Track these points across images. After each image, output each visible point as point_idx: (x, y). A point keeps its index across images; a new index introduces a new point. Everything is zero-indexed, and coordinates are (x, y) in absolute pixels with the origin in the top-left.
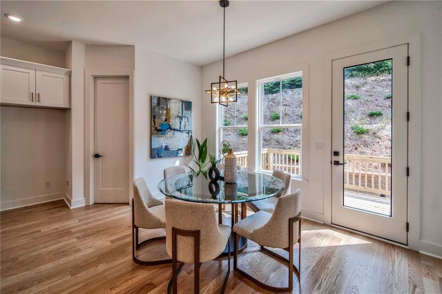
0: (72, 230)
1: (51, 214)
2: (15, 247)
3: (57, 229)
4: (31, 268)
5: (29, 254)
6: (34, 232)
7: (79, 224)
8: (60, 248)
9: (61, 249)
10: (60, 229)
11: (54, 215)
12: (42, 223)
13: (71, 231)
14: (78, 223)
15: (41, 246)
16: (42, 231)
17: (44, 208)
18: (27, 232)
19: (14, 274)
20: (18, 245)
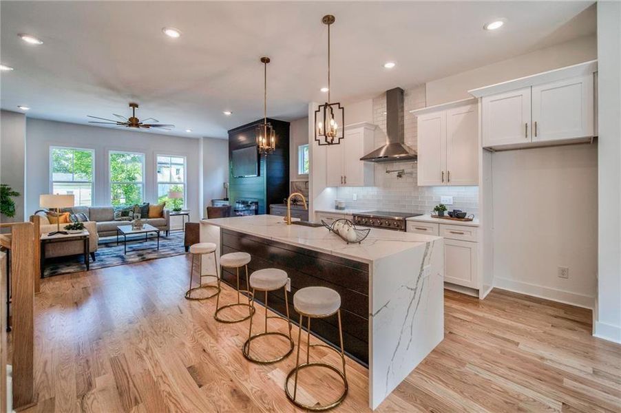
0: (565, 380)
1: (552, 326)
2: (474, 347)
3: (542, 358)
4: (466, 394)
5: (480, 370)
6: (508, 340)
7: (589, 378)
8: (522, 398)
9: (521, 401)
10: (548, 363)
11: (555, 331)
12: (529, 334)
13: (561, 381)
14: (589, 374)
15: (502, 371)
16: (520, 346)
17: (550, 311)
18: (501, 335)
19: (446, 384)
20: (481, 346)
